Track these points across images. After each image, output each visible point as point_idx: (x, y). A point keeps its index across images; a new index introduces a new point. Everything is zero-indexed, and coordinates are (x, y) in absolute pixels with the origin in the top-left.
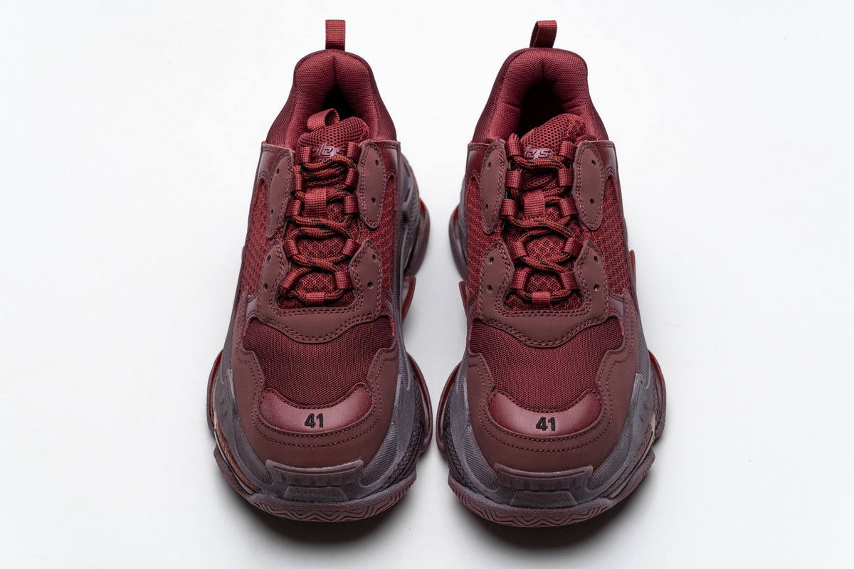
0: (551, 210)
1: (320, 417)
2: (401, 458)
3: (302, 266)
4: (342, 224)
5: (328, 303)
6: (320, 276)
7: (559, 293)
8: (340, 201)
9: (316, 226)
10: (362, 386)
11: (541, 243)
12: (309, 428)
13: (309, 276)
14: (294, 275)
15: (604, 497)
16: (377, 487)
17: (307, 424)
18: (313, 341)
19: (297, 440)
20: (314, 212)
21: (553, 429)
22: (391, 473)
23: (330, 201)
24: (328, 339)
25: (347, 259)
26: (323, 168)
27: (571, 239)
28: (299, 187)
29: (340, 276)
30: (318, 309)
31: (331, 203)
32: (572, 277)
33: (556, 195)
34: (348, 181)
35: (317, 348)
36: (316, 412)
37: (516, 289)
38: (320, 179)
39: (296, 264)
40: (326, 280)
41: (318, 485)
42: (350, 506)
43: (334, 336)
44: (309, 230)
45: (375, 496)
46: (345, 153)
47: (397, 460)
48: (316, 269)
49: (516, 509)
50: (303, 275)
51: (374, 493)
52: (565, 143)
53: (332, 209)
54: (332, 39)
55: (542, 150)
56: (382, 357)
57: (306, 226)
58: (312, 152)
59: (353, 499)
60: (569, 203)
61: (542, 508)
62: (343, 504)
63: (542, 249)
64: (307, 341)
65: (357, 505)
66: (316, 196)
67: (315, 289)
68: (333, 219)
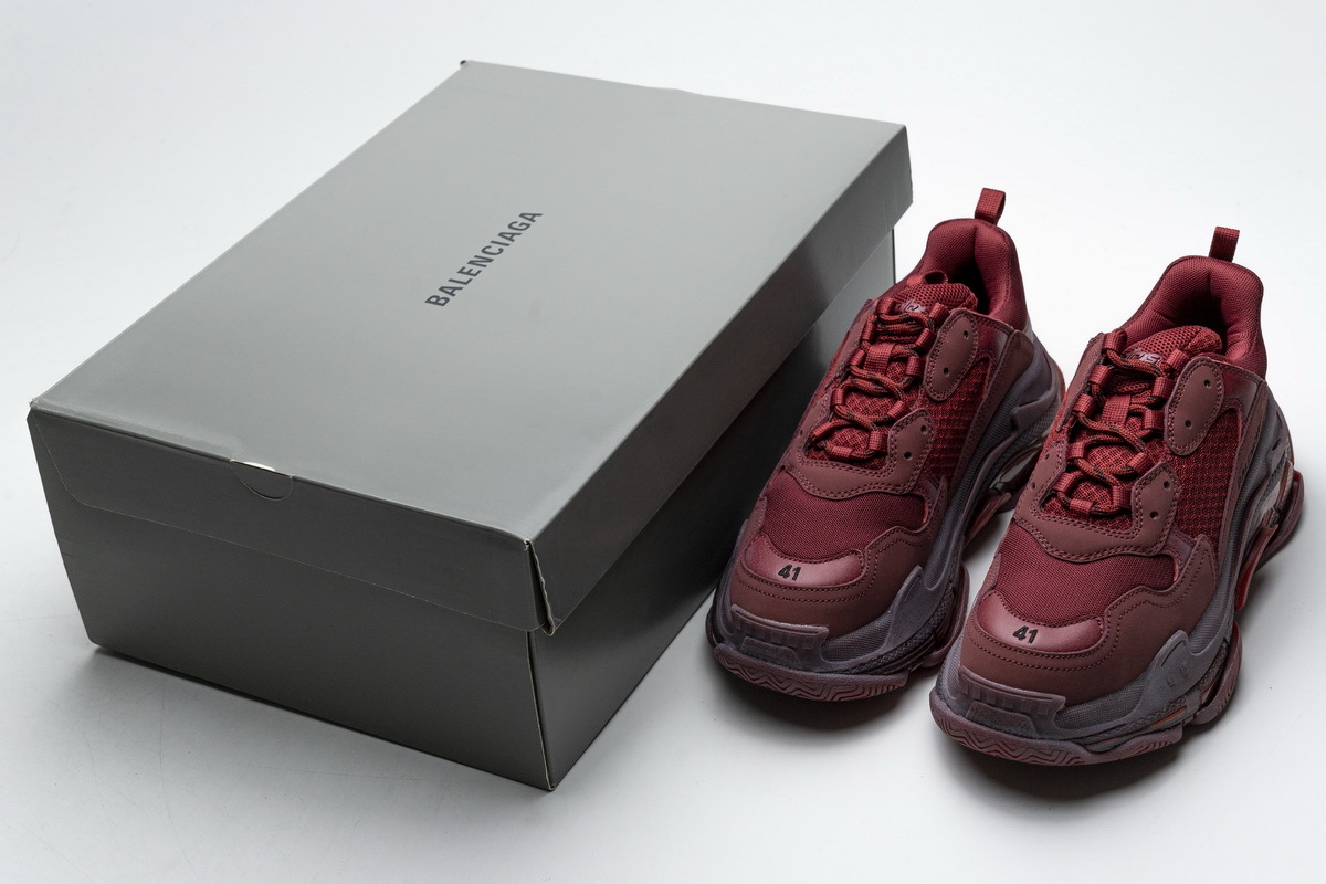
0: (1133, 420)
1: (798, 570)
2: (886, 651)
3: (841, 418)
4: (899, 385)
5: (851, 461)
6: (856, 432)
7: (1103, 507)
8: (904, 360)
9: (870, 380)
10: (857, 553)
11: (1107, 452)
12: (781, 578)
13: (844, 431)
14: (829, 425)
15: (1079, 744)
16: (842, 667)
17: (781, 573)
18: (823, 495)
19: (764, 587)
20: (873, 366)
21: (1031, 641)
22: (866, 661)
23: (893, 358)
24: (839, 497)
25: (889, 422)
26: (898, 322)
27: (1141, 454)
28: (866, 337)
29: (876, 436)
30: (841, 465)
31: (895, 361)
32: (1127, 494)
33: (1144, 404)
34: (920, 341)
35: (823, 503)
36: (795, 565)
37: (1057, 491)
38: (892, 333)
39: (837, 416)
40: (859, 437)
41: (773, 641)
42: (804, 676)
43: (846, 496)
44: (860, 383)
45: (837, 676)
46: (928, 312)
47: (881, 651)
48: (854, 424)
49: (970, 723)
50: (840, 428)
51: (836, 672)
52: (1177, 351)
53: (893, 368)
54: (983, 209)
55: (1150, 356)
56: (896, 535)
57: (860, 378)
58: (894, 304)
59: (809, 671)
60: (1155, 415)
61: (998, 730)
62: (796, 672)
63: (1105, 458)
64: (817, 494)
65: (812, 678)
66: (884, 350)
67: (846, 444)
68: (892, 378)
